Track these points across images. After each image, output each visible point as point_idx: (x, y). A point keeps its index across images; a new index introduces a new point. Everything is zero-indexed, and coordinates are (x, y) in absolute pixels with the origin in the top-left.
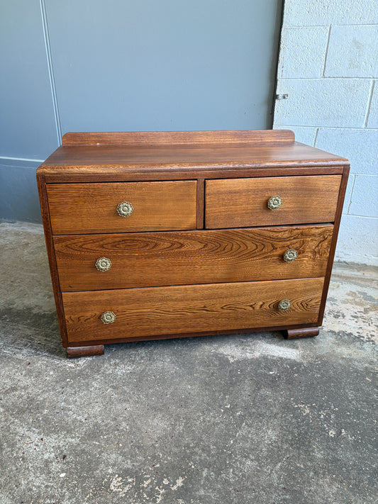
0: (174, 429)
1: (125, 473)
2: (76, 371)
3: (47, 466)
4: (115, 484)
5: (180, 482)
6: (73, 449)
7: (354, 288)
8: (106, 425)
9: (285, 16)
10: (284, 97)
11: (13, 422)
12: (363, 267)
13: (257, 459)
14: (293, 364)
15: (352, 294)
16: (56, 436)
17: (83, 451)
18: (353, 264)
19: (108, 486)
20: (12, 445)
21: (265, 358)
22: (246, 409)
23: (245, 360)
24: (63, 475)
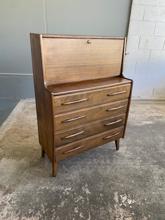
0: (143, 141)
1: (143, 150)
4: (143, 151)
5: (154, 148)
6: (127, 149)
7: (151, 106)
8: (129, 144)
9: (129, 32)
10: (128, 54)
12: (147, 100)
13: (163, 142)
14: (153, 124)
15: (151, 107)
18: (145, 100)
19: (141, 152)
21: (146, 124)
22: (153, 134)
23: (143, 126)
24: (131, 153)
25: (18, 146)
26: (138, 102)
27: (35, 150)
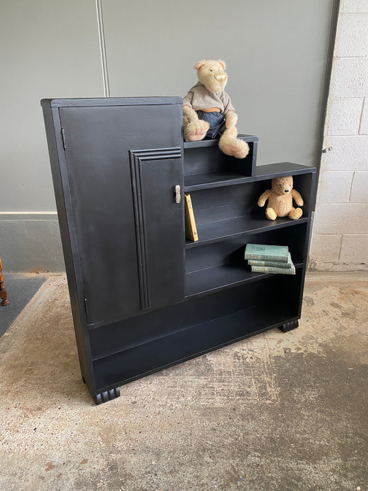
2: (277, 405)
3: (340, 486)
6: (344, 467)
8: (346, 443)
9: (330, 89)
10: (329, 150)
11: (279, 462)
16: (322, 462)
17: (352, 466)
20: (299, 479)
24: (359, 488)
25: (6, 446)
26: (361, 279)
27: (50, 466)
